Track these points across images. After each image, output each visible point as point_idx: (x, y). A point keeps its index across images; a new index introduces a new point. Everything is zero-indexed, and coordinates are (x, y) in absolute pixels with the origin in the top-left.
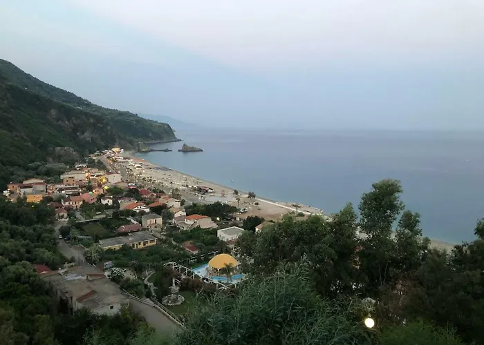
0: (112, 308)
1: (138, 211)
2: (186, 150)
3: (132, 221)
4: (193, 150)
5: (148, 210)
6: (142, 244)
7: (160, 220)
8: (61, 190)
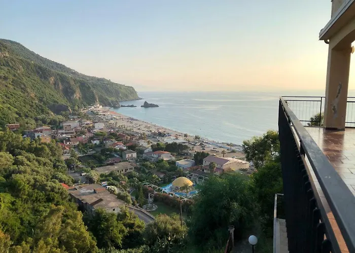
0: (114, 210)
1: (118, 149)
2: (146, 105)
3: (116, 155)
4: (152, 106)
5: (125, 148)
6: (124, 171)
7: (135, 155)
8: (62, 134)
